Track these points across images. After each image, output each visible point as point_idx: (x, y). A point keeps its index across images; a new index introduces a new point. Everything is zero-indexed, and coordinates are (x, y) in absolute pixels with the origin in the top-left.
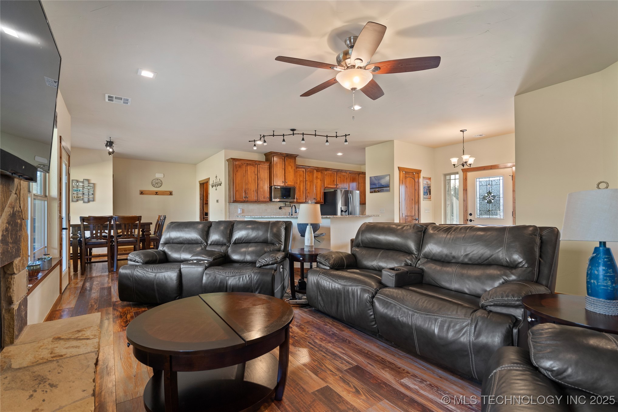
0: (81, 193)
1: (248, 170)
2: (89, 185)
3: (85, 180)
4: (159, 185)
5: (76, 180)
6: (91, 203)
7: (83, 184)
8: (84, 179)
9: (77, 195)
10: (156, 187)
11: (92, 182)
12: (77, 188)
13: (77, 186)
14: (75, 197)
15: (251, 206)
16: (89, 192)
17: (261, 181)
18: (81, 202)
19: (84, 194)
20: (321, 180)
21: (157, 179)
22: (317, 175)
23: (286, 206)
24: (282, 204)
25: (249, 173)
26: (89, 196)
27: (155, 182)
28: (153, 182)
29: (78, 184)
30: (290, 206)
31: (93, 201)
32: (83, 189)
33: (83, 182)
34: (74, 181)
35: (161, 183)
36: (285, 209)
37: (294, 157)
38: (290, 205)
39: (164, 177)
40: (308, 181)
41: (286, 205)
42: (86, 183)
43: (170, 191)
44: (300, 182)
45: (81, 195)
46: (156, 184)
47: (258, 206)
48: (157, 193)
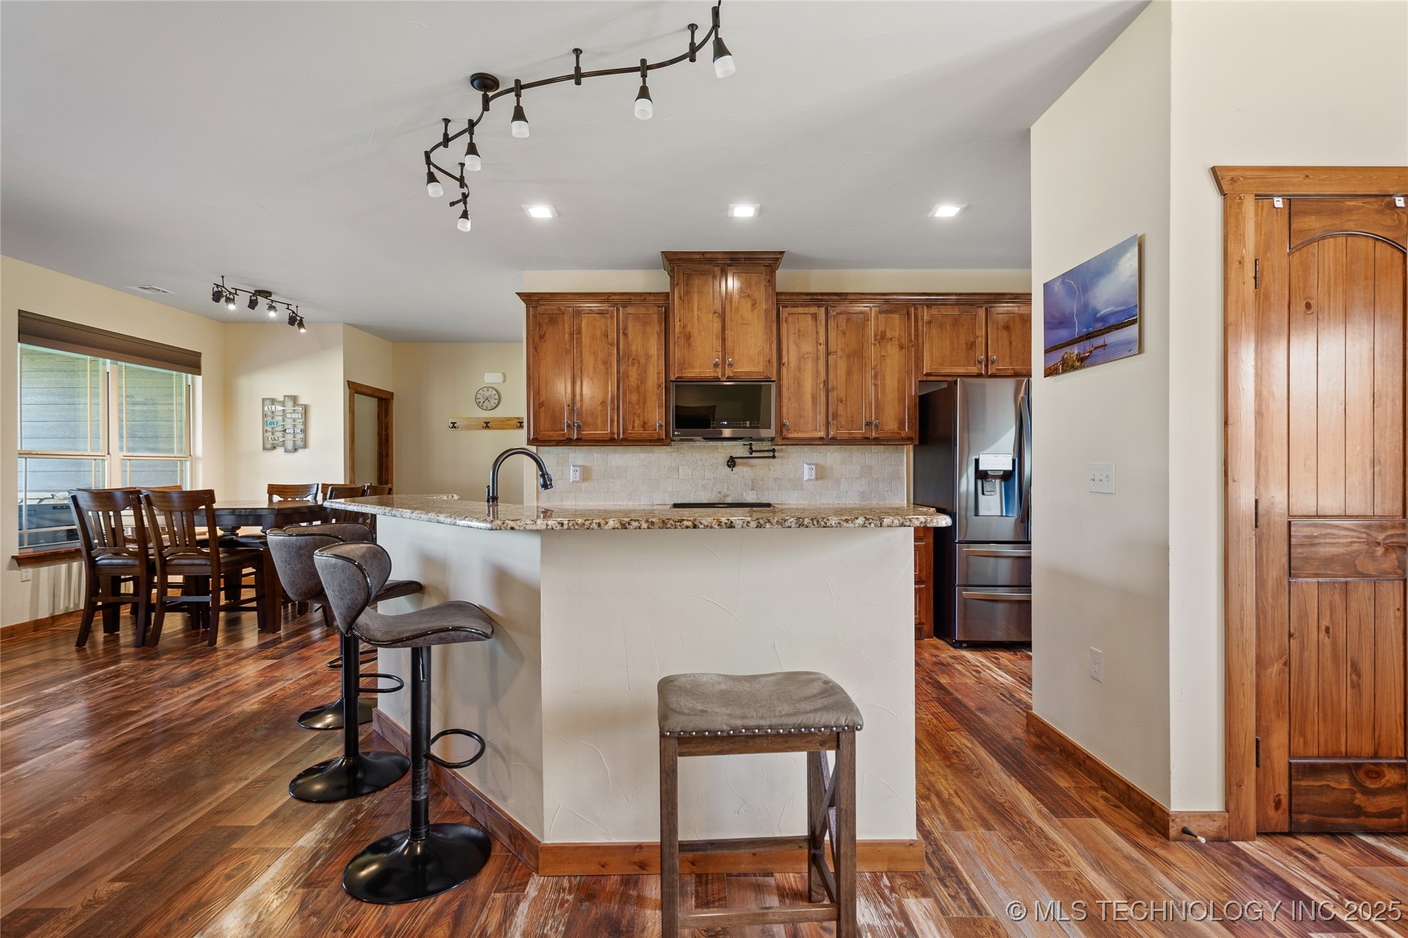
0: (280, 428)
1: (580, 328)
2: (294, 410)
3: (286, 398)
4: (493, 402)
5: (270, 399)
6: (301, 452)
7: (283, 406)
8: (285, 396)
9: (273, 434)
10: (485, 408)
11: (302, 401)
12: (273, 418)
13: (273, 412)
14: (270, 439)
15: (617, 455)
16: (294, 426)
17: (633, 364)
18: (280, 450)
19: (285, 431)
20: (901, 348)
21: (488, 388)
22: (882, 328)
23: (754, 455)
24: (739, 449)
25: (586, 340)
26: (294, 437)
27: (483, 396)
28: (479, 396)
29: (273, 407)
30: (771, 454)
31: (305, 446)
32: (284, 421)
33: (283, 403)
34: (267, 402)
35: (497, 397)
36: (752, 466)
37: (767, 262)
38: (774, 451)
39: (504, 381)
40: (840, 353)
41: (752, 451)
42: (289, 404)
43: (518, 418)
44: (801, 358)
45: (280, 434)
46: (487, 401)
47: (643, 455)
48: (487, 425)
